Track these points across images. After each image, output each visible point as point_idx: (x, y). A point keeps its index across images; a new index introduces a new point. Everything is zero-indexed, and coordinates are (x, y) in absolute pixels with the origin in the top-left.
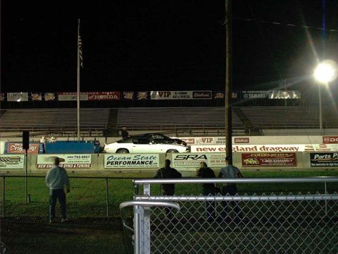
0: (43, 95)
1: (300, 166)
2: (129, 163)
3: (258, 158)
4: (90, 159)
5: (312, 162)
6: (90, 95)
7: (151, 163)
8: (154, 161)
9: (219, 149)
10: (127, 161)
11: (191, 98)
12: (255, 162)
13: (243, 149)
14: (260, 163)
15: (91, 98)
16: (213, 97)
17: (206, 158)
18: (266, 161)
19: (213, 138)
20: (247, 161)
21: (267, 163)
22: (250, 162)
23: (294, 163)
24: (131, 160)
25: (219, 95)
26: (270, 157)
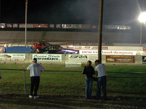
0: (12, 25)
1: (136, 63)
2: (45, 59)
3: (115, 58)
4: (24, 57)
5: (143, 61)
6: (34, 25)
7: (57, 59)
8: (59, 58)
9: (94, 52)
10: (44, 58)
11: (81, 28)
12: (113, 60)
13: (105, 52)
14: (116, 61)
15: (34, 27)
16: (91, 27)
17: (86, 57)
18: (119, 60)
19: (91, 46)
20: (108, 59)
21: (119, 61)
22: (110, 60)
23: (134, 61)
24: (47, 58)
25: (94, 27)
26: (121, 58)
